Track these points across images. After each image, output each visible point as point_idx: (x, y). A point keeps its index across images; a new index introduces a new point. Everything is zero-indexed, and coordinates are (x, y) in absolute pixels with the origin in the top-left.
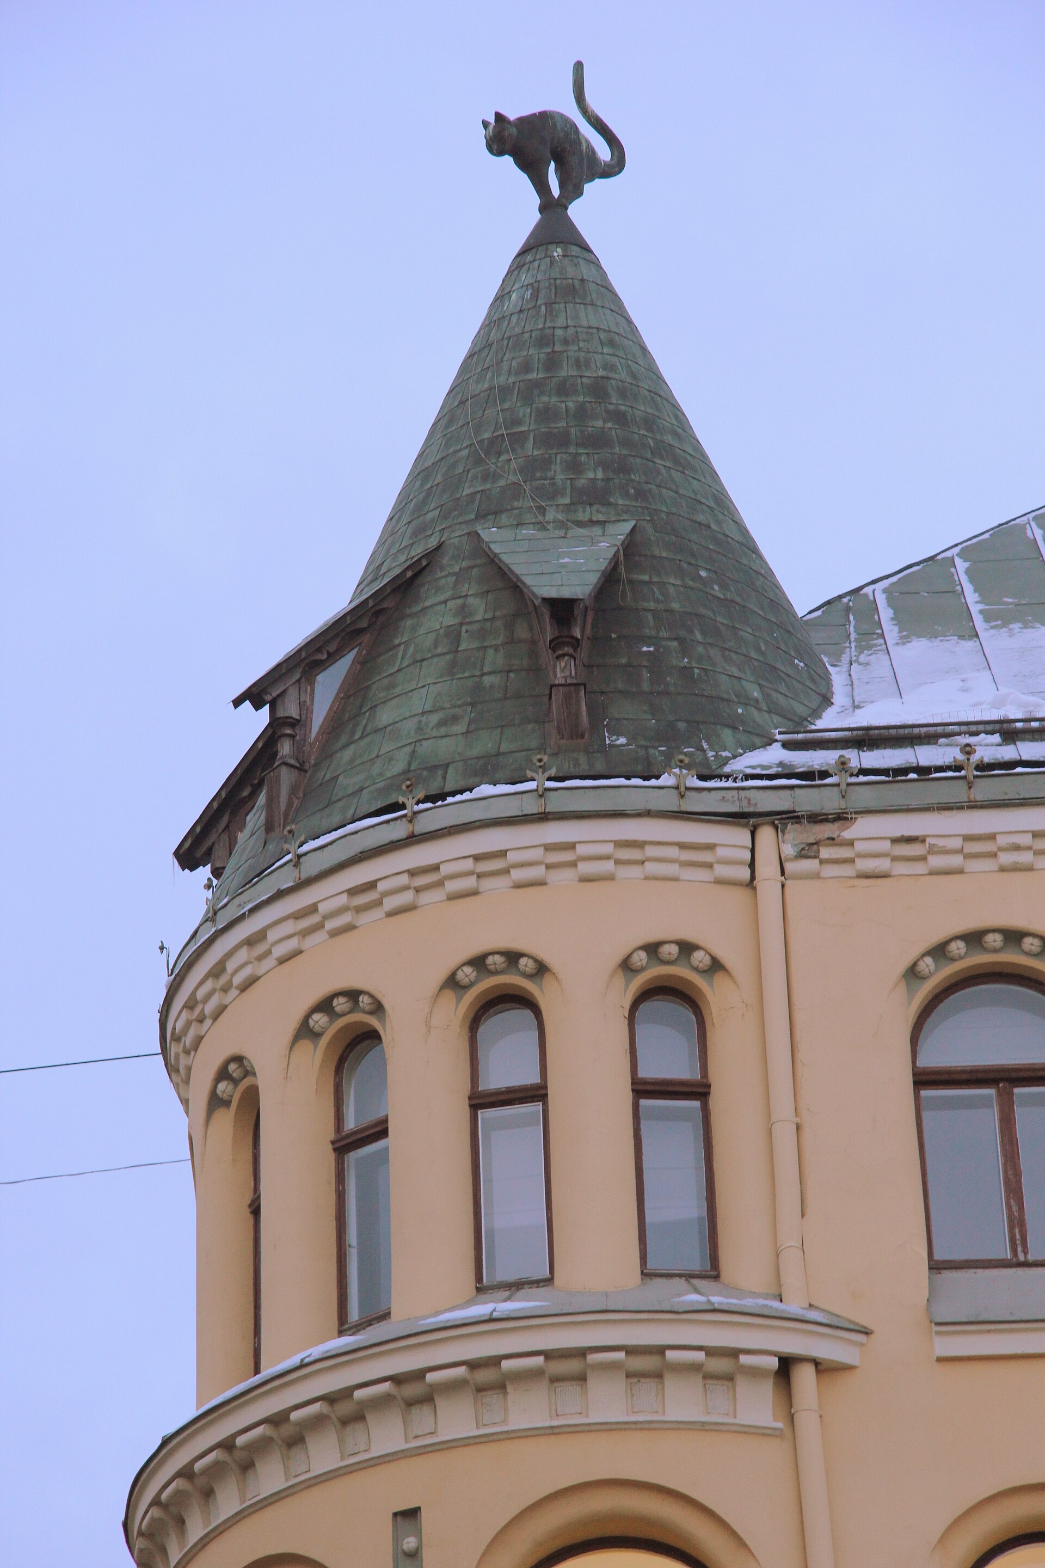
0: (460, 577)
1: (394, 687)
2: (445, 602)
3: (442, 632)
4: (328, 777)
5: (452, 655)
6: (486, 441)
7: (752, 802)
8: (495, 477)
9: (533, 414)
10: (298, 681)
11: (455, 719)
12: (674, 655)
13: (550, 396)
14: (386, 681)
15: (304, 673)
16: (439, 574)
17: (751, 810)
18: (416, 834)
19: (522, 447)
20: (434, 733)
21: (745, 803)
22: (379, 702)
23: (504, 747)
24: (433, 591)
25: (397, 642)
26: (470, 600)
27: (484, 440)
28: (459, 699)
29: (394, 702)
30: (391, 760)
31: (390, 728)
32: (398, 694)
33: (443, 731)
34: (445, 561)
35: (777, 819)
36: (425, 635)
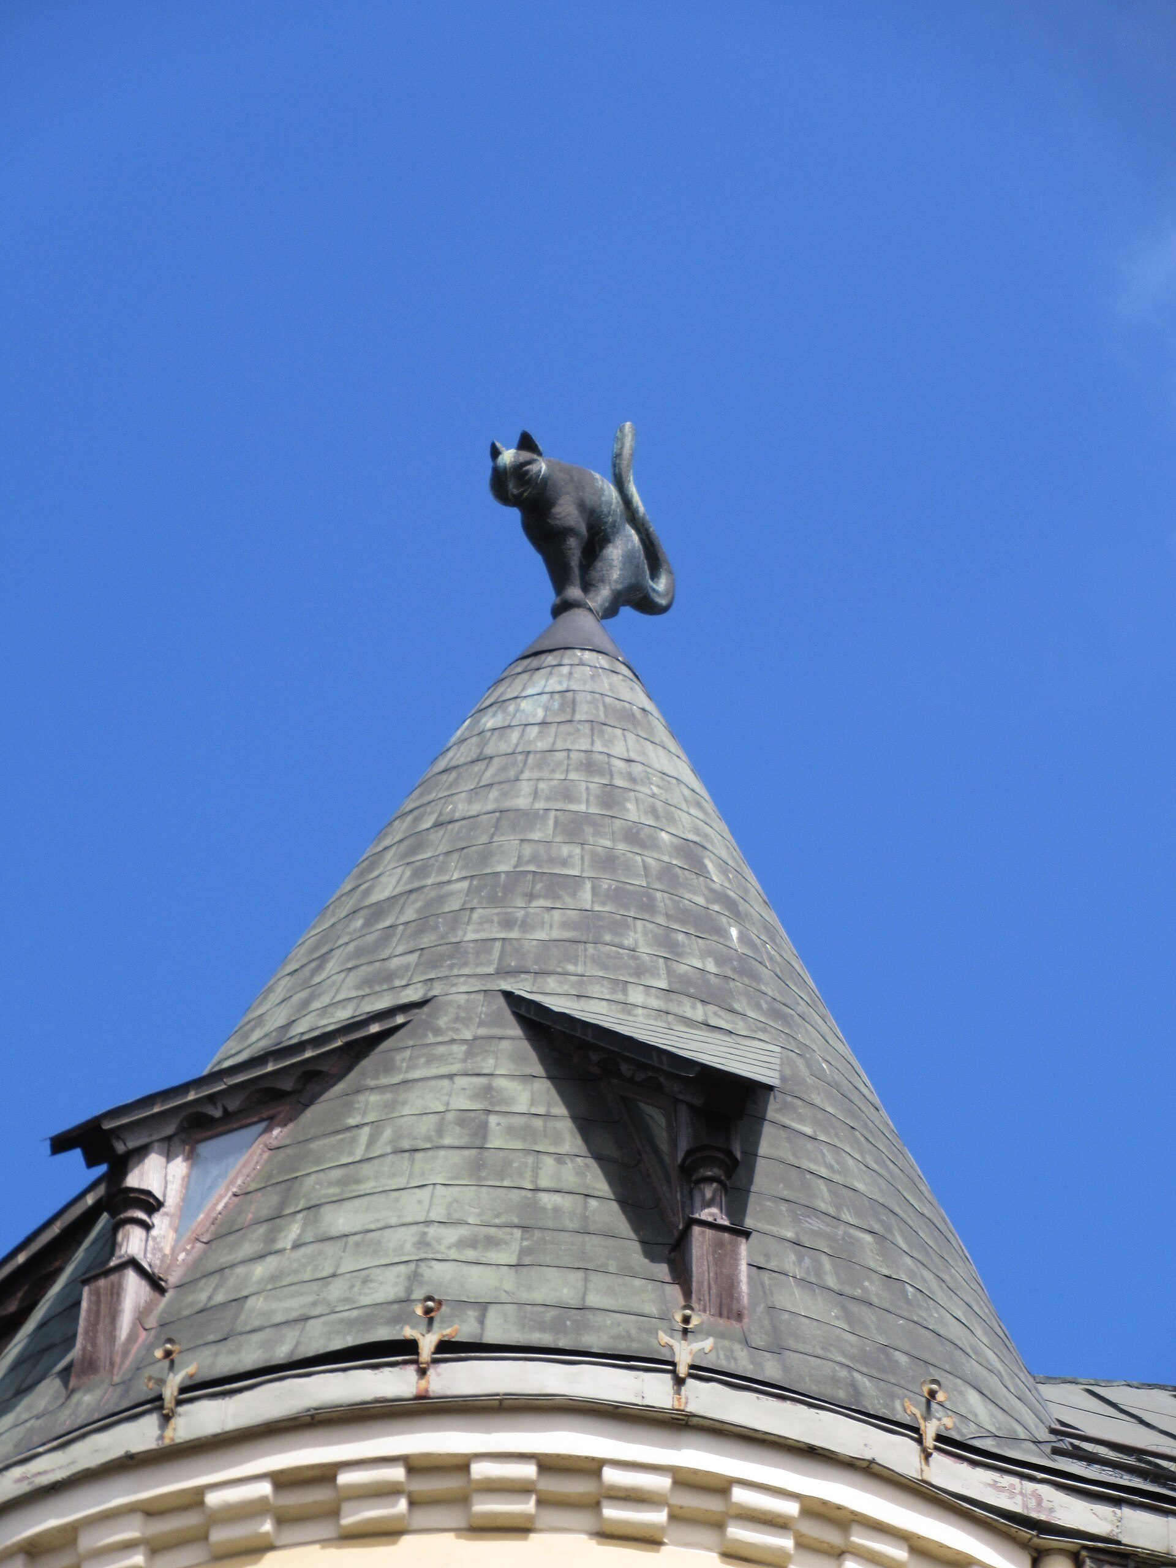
0: (475, 1045)
1: (358, 1181)
2: (451, 1076)
3: (450, 1116)
4: (220, 1298)
5: (474, 1152)
6: (503, 876)
7: (1044, 1505)
8: (525, 926)
9: (587, 858)
10: (169, 1139)
11: (491, 1242)
12: (870, 1253)
13: (613, 840)
14: (336, 1174)
15: (181, 1130)
16: (431, 1039)
17: (1043, 1517)
18: (431, 1394)
19: (573, 895)
20: (453, 1254)
21: (1033, 1503)
22: (324, 1200)
23: (593, 1300)
24: (422, 1060)
25: (351, 1122)
26: (501, 1083)
27: (498, 873)
28: (497, 1216)
29: (356, 1203)
30: (366, 1281)
31: (358, 1238)
32: (368, 1192)
33: (470, 1254)
34: (442, 1022)
35: (1085, 1547)
36: (414, 1118)
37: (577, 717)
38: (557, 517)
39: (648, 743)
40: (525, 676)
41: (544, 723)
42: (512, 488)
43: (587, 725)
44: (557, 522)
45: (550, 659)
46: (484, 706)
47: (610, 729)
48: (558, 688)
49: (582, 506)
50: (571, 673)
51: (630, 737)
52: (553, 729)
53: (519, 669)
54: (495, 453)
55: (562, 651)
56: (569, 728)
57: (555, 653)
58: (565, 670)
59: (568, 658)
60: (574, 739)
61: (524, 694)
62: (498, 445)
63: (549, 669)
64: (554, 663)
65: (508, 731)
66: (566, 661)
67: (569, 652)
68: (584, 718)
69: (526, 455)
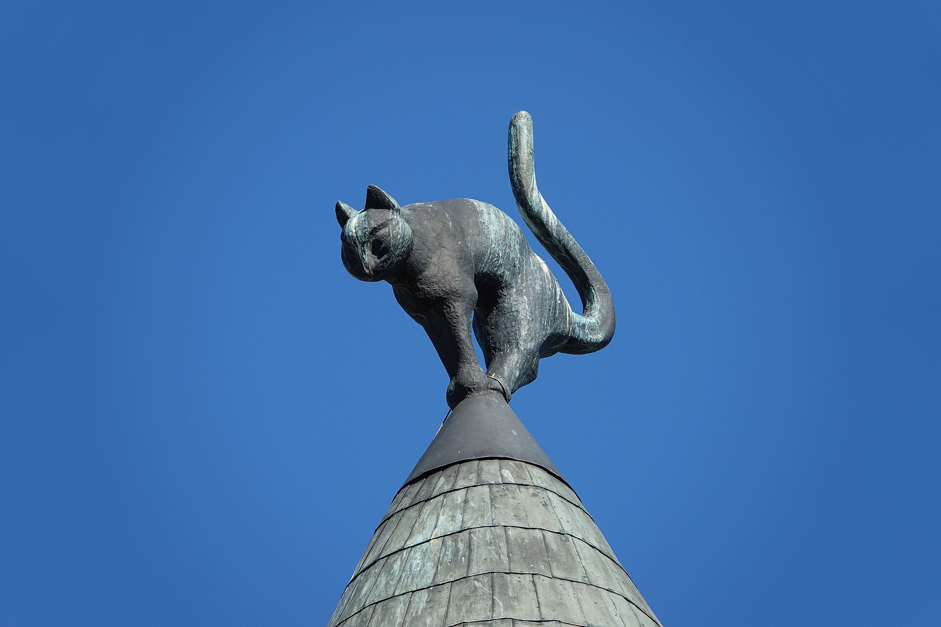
37: (474, 570)
38: (434, 280)
39: (567, 583)
40: (412, 512)
41: (436, 586)
42: (369, 259)
43: (486, 579)
44: (436, 287)
45: (441, 482)
46: (365, 565)
47: (515, 578)
48: (451, 529)
49: (463, 258)
50: (466, 502)
51: (543, 583)
52: (445, 593)
53: (406, 502)
54: (343, 218)
55: (456, 467)
56: (462, 589)
57: (448, 471)
58: (459, 496)
59: (466, 476)
60: (471, 605)
61: (410, 543)
62: (344, 206)
63: (441, 498)
64: (447, 488)
65: (391, 604)
66: (461, 483)
67: (465, 467)
68: (482, 569)
69: (378, 216)
